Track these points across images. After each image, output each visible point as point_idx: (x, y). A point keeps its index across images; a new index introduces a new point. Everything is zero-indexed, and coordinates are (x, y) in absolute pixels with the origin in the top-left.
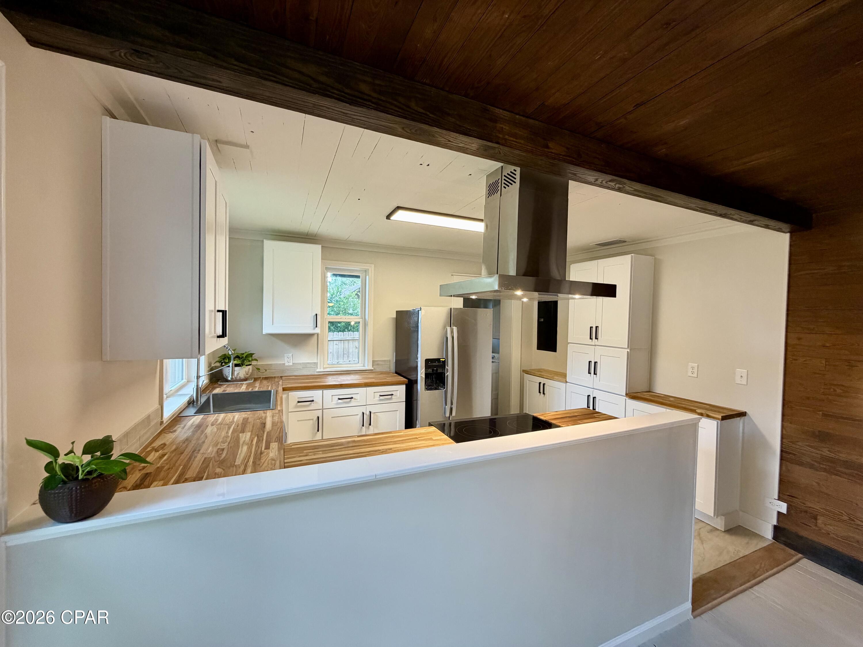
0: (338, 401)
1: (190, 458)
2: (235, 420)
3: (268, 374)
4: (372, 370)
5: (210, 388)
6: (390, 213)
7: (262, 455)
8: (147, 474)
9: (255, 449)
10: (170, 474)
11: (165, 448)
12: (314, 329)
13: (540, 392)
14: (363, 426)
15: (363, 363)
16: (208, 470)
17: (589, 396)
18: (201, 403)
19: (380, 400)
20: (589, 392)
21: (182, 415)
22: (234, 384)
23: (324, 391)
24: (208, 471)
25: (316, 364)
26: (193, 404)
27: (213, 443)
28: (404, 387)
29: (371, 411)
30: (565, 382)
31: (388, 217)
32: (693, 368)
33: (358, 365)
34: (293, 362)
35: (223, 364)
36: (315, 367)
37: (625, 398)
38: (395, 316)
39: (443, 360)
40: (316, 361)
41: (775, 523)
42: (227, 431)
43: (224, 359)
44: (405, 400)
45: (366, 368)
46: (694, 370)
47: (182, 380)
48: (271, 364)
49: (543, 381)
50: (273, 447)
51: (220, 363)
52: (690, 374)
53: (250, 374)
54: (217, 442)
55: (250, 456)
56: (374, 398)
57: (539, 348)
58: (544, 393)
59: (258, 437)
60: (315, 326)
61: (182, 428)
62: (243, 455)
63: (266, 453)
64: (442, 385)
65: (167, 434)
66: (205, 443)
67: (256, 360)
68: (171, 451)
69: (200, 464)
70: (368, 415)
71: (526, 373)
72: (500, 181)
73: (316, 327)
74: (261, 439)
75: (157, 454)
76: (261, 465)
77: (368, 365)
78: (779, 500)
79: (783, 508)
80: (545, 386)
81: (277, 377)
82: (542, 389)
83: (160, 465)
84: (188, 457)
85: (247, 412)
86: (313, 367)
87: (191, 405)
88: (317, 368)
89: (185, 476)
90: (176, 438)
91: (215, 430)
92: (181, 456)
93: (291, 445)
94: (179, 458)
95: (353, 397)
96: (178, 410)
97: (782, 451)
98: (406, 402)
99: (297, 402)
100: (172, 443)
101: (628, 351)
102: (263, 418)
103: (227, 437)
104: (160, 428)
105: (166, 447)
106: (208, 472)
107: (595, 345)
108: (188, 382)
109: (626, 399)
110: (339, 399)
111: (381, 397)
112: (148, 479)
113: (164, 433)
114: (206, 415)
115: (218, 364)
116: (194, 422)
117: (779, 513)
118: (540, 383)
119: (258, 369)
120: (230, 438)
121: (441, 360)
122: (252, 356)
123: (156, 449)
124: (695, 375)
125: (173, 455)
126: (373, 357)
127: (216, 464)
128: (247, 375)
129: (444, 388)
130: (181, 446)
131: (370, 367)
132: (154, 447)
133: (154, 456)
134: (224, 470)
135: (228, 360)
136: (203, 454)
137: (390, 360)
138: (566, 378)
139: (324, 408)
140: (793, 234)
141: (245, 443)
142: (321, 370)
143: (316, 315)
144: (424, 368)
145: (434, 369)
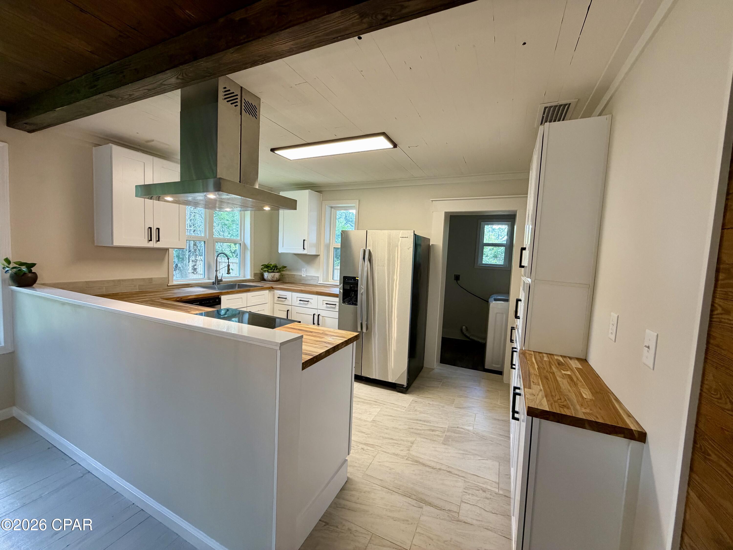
19: (327, 307)
23: (292, 293)
32: (613, 322)
34: (306, 275)
36: (318, 279)
46: (613, 327)
48: (295, 274)
52: (610, 333)
56: (323, 305)
60: (303, 248)
67: (286, 271)
70: (317, 317)
95: (309, 300)
99: (278, 297)
101: (529, 283)
110: (301, 300)
121: (356, 278)
124: (614, 337)
129: (358, 305)
142: (322, 282)
143: (304, 240)
144: (342, 284)
145: (351, 286)
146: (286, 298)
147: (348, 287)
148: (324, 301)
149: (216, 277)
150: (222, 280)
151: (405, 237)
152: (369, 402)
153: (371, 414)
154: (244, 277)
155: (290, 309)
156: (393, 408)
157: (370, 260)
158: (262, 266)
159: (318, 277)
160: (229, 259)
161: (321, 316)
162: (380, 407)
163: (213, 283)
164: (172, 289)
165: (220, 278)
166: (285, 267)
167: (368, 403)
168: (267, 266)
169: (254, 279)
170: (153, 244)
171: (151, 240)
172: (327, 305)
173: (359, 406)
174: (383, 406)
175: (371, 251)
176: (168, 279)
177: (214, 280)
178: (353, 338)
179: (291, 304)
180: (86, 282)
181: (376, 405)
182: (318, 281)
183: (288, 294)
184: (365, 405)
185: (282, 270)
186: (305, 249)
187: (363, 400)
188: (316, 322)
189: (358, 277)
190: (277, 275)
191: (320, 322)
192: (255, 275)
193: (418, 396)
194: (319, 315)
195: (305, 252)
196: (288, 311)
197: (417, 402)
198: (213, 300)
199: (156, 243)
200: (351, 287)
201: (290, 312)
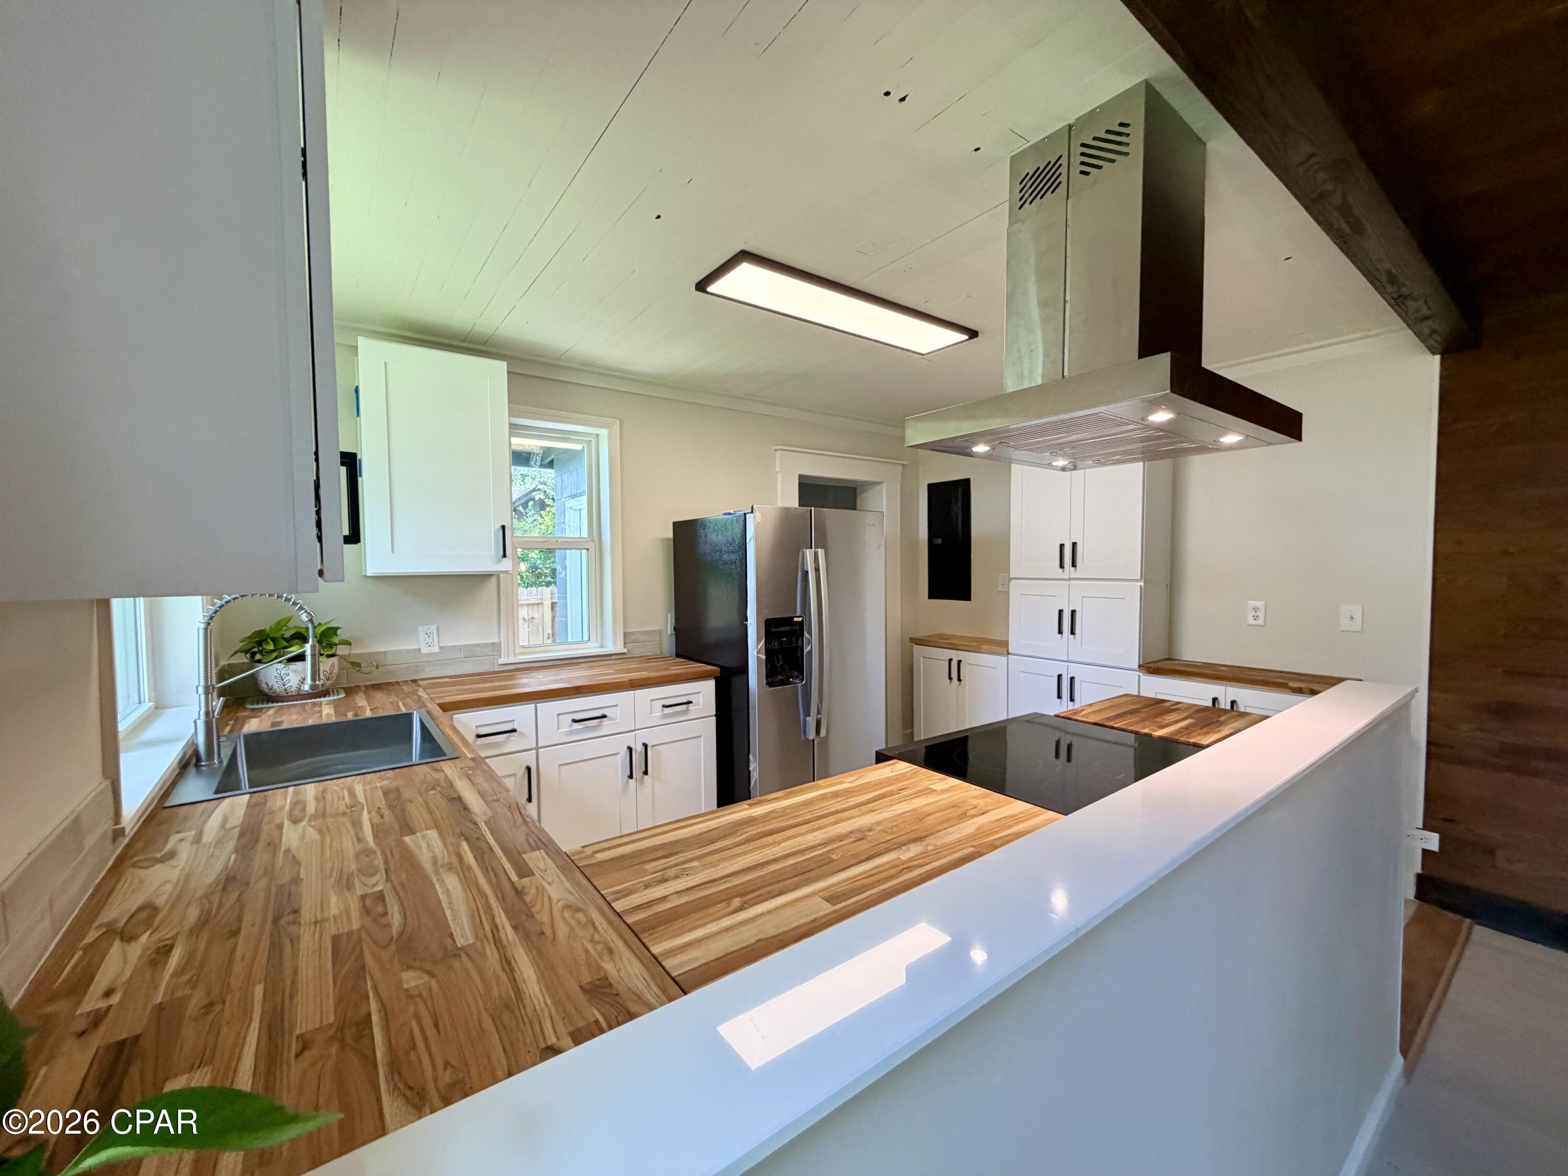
0: (571, 726)
1: (276, 948)
2: (361, 798)
3: (378, 677)
4: (624, 654)
5: (230, 720)
6: (711, 274)
7: (528, 899)
8: (121, 1044)
9: (490, 882)
10: (225, 1030)
11: (161, 923)
12: (498, 562)
13: (950, 678)
14: (631, 777)
15: (599, 640)
16: (369, 985)
17: (1060, 676)
18: (221, 762)
19: (665, 716)
20: (1061, 669)
21: (175, 799)
22: (294, 705)
23: (538, 705)
24: (375, 987)
25: (496, 647)
26: (198, 765)
27: (332, 880)
28: (710, 685)
29: (647, 742)
30: (1006, 653)
31: (701, 286)
32: (1256, 609)
33: (589, 645)
34: (441, 645)
35: (258, 657)
36: (495, 653)
37: (1138, 673)
38: (670, 535)
39: (800, 619)
40: (496, 640)
41: (1419, 870)
42: (357, 834)
43: (260, 643)
44: (714, 713)
45: (610, 648)
46: (1258, 614)
47: (140, 702)
48: (385, 652)
49: (955, 655)
50: (544, 869)
51: (248, 656)
52: (1251, 621)
53: (335, 678)
54: (345, 877)
55: (488, 907)
56: (651, 714)
57: (932, 596)
58: (959, 680)
59: (467, 840)
60: (501, 553)
61: (192, 844)
62: (461, 907)
63: (533, 891)
64: (796, 673)
65: (144, 868)
66: (304, 882)
67: (348, 643)
68: (186, 928)
69: (330, 965)
70: (640, 753)
71: (917, 644)
72: (1064, 161)
73: (504, 556)
74: (483, 844)
75: (136, 950)
76: (548, 932)
77: (615, 644)
78: (1425, 828)
79: (1433, 841)
80: (962, 665)
81: (403, 682)
82: (955, 672)
83: (165, 994)
84: (265, 942)
85: (383, 773)
86: (491, 653)
87: (192, 770)
88: (500, 655)
89: (291, 1033)
90: (186, 879)
91: (313, 835)
92: (236, 944)
93: (589, 851)
94: (233, 950)
95: (606, 714)
96: (161, 789)
97: (1429, 743)
98: (717, 715)
99: (474, 735)
100: (179, 898)
101: (1141, 586)
102: (442, 783)
103: (368, 852)
104: (116, 848)
105: (160, 917)
106: (377, 994)
107: (1070, 579)
108: (156, 708)
109: (1139, 676)
110: (575, 721)
111: (665, 709)
112: (134, 1070)
113: (134, 865)
114: (257, 794)
115: (243, 659)
116: (225, 820)
117: (1425, 852)
118: (950, 660)
119: (356, 665)
120: (379, 853)
121: (795, 619)
122: (335, 634)
123: (122, 932)
124: (1261, 622)
125: (202, 944)
126: (625, 625)
127: (385, 955)
128: (328, 680)
129: (803, 680)
130: (220, 906)
131: (620, 649)
132: (115, 921)
133: (125, 962)
134: (431, 974)
135: (274, 646)
136: (316, 923)
137: (660, 631)
138: (1008, 647)
139: (539, 745)
140: (1446, 356)
141: (440, 863)
142: (511, 660)
143: (503, 527)
144: (764, 639)
145: (783, 639)
146: (514, 731)
151: (872, 525)
155: (531, 762)
172: (665, 711)
189: (799, 617)
196: (528, 769)
200: (781, 643)
201: (534, 771)
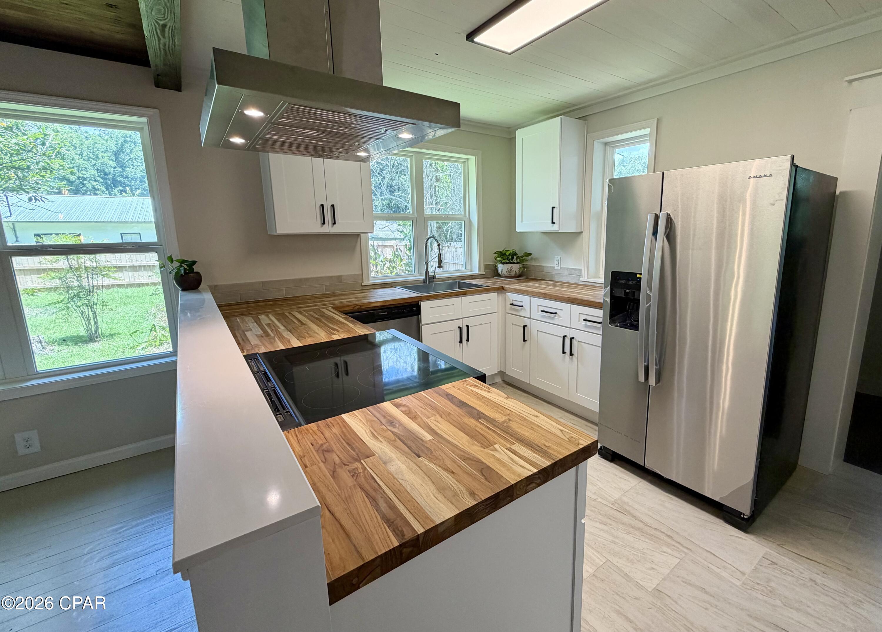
3: (540, 276)
12: (552, 225)
34: (561, 267)
39: (641, 276)
40: (581, 268)
48: (544, 266)
60: (552, 222)
86: (578, 274)
88: (581, 276)
95: (557, 312)
110: (543, 311)
121: (638, 276)
142: (586, 280)
143: (553, 208)
144: (609, 287)
145: (628, 291)
146: (522, 306)
147: (620, 293)
148: (581, 315)
149: (427, 272)
150: (436, 277)
151: (765, 176)
152: (653, 532)
153: (653, 568)
154: (471, 271)
155: (528, 324)
156: (710, 565)
157: (670, 236)
158: (495, 253)
159: (580, 270)
160: (440, 245)
161: (575, 339)
162: (678, 555)
163: (424, 281)
164: (366, 291)
165: (433, 274)
166: (530, 254)
167: (651, 535)
168: (502, 254)
169: (484, 273)
170: (327, 229)
171: (324, 223)
172: (586, 323)
173: (630, 538)
174: (686, 554)
175: (672, 216)
176: (361, 277)
177: (423, 277)
178: (574, 457)
179: (529, 317)
180: (262, 282)
181: (668, 545)
182: (579, 278)
183: (524, 299)
184: (643, 538)
185: (524, 259)
186: (554, 223)
187: (641, 525)
188: (567, 349)
189: (641, 274)
190: (516, 268)
191: (574, 351)
192: (486, 267)
193: (780, 549)
194: (572, 339)
195: (555, 228)
196: (525, 326)
197: (776, 564)
198: (408, 309)
199: (332, 226)
200: (626, 294)
201: (528, 329)
